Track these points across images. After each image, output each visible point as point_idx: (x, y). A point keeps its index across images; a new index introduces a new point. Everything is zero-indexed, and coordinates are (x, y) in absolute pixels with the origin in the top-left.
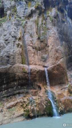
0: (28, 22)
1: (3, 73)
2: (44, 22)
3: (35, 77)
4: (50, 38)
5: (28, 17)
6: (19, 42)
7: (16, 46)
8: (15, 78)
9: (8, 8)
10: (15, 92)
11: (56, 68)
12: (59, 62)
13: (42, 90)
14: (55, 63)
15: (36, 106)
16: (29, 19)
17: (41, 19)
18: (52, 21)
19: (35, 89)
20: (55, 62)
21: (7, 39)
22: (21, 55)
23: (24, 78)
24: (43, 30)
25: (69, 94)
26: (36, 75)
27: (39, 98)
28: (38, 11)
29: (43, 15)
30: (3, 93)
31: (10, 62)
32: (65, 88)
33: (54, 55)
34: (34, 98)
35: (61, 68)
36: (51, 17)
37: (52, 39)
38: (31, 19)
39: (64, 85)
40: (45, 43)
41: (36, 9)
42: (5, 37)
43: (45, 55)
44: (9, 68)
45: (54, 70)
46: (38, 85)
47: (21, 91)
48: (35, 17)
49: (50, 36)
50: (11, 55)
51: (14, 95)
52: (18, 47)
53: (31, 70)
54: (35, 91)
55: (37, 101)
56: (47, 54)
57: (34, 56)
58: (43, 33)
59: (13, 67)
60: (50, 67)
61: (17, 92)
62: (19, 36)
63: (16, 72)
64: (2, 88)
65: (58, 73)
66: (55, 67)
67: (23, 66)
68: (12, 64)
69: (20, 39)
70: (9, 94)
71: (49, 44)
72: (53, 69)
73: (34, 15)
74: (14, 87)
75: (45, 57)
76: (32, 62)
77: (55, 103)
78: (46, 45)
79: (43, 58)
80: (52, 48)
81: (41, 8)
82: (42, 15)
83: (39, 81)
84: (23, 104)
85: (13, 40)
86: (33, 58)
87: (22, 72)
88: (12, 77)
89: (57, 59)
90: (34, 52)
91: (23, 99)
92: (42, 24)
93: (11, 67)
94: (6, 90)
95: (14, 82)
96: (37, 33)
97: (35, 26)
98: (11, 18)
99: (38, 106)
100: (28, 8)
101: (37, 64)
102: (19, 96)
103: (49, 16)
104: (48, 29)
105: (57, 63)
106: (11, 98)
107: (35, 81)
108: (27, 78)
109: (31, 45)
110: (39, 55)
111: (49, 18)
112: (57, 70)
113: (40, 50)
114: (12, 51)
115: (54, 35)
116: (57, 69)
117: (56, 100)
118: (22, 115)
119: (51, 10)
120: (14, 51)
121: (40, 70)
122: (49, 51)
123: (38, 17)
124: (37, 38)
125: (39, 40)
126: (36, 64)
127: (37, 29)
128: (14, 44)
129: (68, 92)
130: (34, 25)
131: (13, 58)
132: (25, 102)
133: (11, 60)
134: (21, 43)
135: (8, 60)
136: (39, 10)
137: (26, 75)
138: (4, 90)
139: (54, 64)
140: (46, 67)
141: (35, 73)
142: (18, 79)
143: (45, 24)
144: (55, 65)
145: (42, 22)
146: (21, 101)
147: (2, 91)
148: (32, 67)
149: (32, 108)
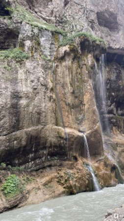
0: (60, 67)
1: (34, 137)
2: (79, 70)
3: (72, 145)
4: (86, 93)
5: (59, 60)
6: (51, 94)
7: (47, 99)
8: (46, 144)
9: (28, 36)
10: (46, 164)
11: (93, 134)
13: (79, 162)
14: (92, 127)
15: (76, 181)
16: (60, 62)
17: (75, 66)
18: (89, 72)
19: (70, 160)
21: (35, 87)
22: (55, 113)
23: (58, 145)
24: (78, 82)
25: (105, 168)
26: (73, 142)
27: (78, 171)
28: (72, 54)
29: (78, 62)
30: (30, 166)
31: (42, 121)
32: (100, 160)
33: (92, 117)
34: (71, 171)
35: (98, 135)
36: (88, 66)
37: (88, 95)
38: (64, 64)
39: (99, 156)
41: (70, 50)
42: (33, 84)
43: (80, 116)
44: (41, 130)
45: (92, 137)
46: (74, 155)
47: (52, 163)
48: (68, 62)
50: (43, 112)
51: (44, 168)
52: (50, 101)
53: (69, 135)
54: (71, 163)
55: (77, 175)
56: (82, 115)
57: (68, 115)
58: (78, 86)
59: (45, 128)
60: (88, 132)
61: (48, 163)
62: (51, 85)
63: (48, 136)
64: (28, 158)
65: (95, 140)
66: (93, 132)
67: (59, 129)
68: (43, 124)
69: (52, 89)
70: (38, 167)
71: (85, 102)
72: (91, 135)
73: (67, 58)
74: (43, 157)
75: (80, 118)
76: (67, 124)
78: (81, 103)
79: (77, 119)
80: (88, 108)
81: (77, 51)
82: (76, 61)
83: (75, 151)
84: (60, 180)
85: (44, 90)
86: (67, 119)
87: (57, 137)
88: (43, 144)
89: (94, 122)
90: (67, 110)
91: (58, 173)
92: (77, 73)
93: (43, 128)
94: (33, 160)
95: (43, 149)
96: (71, 84)
97: (69, 74)
98: (35, 54)
99: (79, 182)
100: (55, 43)
102: (51, 169)
103: (85, 65)
104: (83, 81)
105: (95, 128)
106: (42, 172)
107: (71, 149)
108: (63, 145)
109: (64, 99)
110: (73, 114)
111: (84, 67)
112: (94, 137)
113: (73, 109)
114: (44, 105)
115: (91, 91)
117: (96, 173)
118: (63, 192)
119: (87, 56)
120: (45, 106)
122: (85, 110)
123: (72, 63)
124: (72, 91)
125: (73, 95)
126: (71, 128)
127: (72, 79)
128: (44, 96)
129: (104, 165)
130: (68, 72)
131: (46, 116)
132: (62, 177)
133: (43, 119)
134: (54, 96)
135: (39, 119)
136: (75, 53)
137: (62, 141)
138: (31, 161)
139: (91, 129)
140: (82, 132)
141: (73, 140)
142: (49, 145)
143: (80, 74)
144: (93, 130)
145: (77, 70)
146: (56, 176)
147: (28, 162)
148: (68, 130)
149: (74, 183)
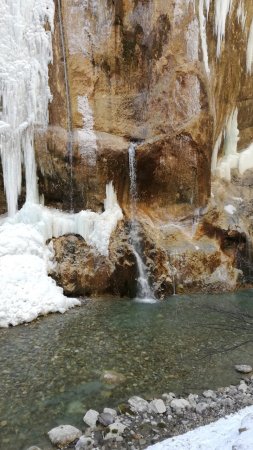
12: (185, 125)
15: (86, 264)
25: (205, 237)
32: (193, 217)
45: (163, 155)
56: (146, 89)
57: (93, 95)
60: (151, 141)
65: (175, 164)
75: (137, 102)
77: (149, 260)
79: (128, 104)
80: (165, 67)
90: (94, 78)
101: (104, 126)
105: (179, 129)
110: (113, 91)
112: (172, 155)
117: (153, 251)
121: (108, 151)
126: (99, 129)
129: (201, 230)
140: (135, 140)
149: (72, 269)
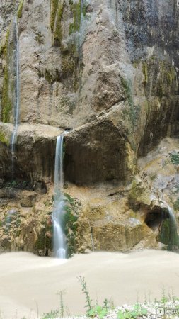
4: (89, 37)
6: (0, 59)
11: (93, 132)
12: (107, 114)
14: (92, 116)
19: (33, 191)
20: (92, 113)
24: (73, 15)
26: (31, 151)
32: (120, 192)
33: (95, 92)
34: (24, 211)
35: (112, 134)
37: (94, 40)
39: (121, 182)
40: (74, 55)
43: (74, 94)
45: (89, 140)
46: (40, 179)
49: (91, 33)
53: (19, 138)
56: (78, 90)
57: (38, 97)
58: (71, 27)
60: (77, 129)
65: (100, 146)
66: (92, 128)
67: (2, 128)
69: (3, 50)
71: (84, 60)
72: (84, 135)
75: (72, 100)
76: (29, 116)
77: (70, 232)
78: (77, 62)
79: (64, 102)
80: (91, 72)
86: (34, 104)
89: (102, 103)
90: (39, 86)
96: (51, 27)
99: (24, 235)
101: (43, 120)
104: (86, 9)
105: (101, 118)
109: (36, 65)
110: (54, 93)
112: (96, 139)
113: (59, 81)
115: (103, 27)
116: (99, 137)
117: (75, 223)
121: (42, 139)
122: (83, 79)
124: (53, 42)
125: (58, 49)
126: (38, 122)
129: (127, 205)
134: (4, 63)
137: (7, 152)
139: (89, 121)
140: (68, 129)
141: (28, 147)
144: (94, 122)
